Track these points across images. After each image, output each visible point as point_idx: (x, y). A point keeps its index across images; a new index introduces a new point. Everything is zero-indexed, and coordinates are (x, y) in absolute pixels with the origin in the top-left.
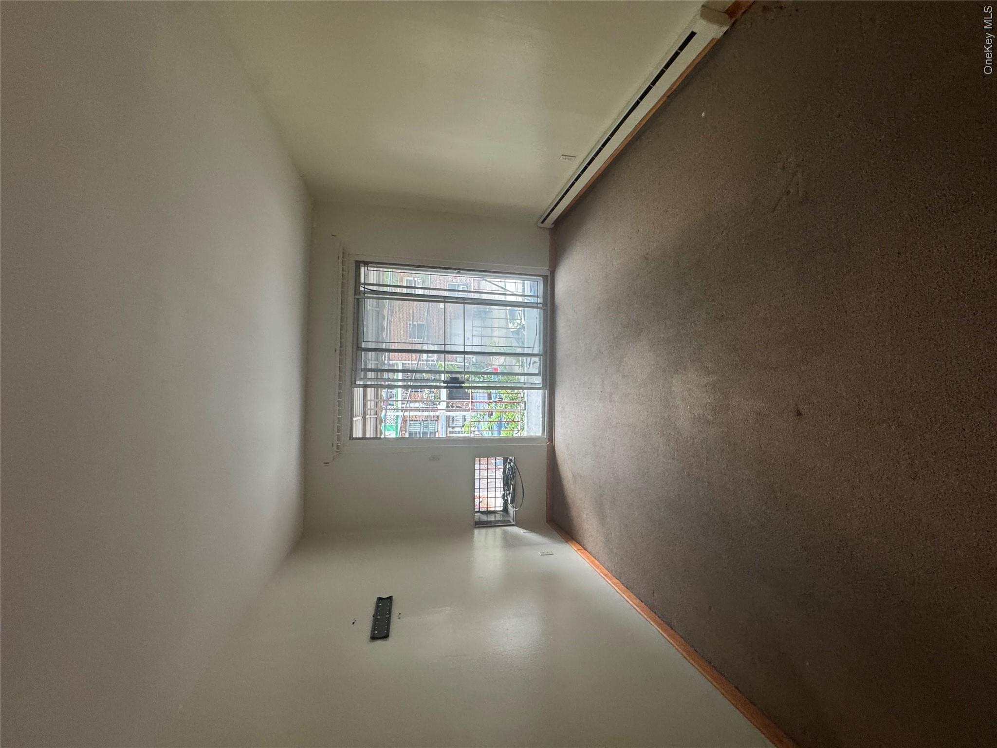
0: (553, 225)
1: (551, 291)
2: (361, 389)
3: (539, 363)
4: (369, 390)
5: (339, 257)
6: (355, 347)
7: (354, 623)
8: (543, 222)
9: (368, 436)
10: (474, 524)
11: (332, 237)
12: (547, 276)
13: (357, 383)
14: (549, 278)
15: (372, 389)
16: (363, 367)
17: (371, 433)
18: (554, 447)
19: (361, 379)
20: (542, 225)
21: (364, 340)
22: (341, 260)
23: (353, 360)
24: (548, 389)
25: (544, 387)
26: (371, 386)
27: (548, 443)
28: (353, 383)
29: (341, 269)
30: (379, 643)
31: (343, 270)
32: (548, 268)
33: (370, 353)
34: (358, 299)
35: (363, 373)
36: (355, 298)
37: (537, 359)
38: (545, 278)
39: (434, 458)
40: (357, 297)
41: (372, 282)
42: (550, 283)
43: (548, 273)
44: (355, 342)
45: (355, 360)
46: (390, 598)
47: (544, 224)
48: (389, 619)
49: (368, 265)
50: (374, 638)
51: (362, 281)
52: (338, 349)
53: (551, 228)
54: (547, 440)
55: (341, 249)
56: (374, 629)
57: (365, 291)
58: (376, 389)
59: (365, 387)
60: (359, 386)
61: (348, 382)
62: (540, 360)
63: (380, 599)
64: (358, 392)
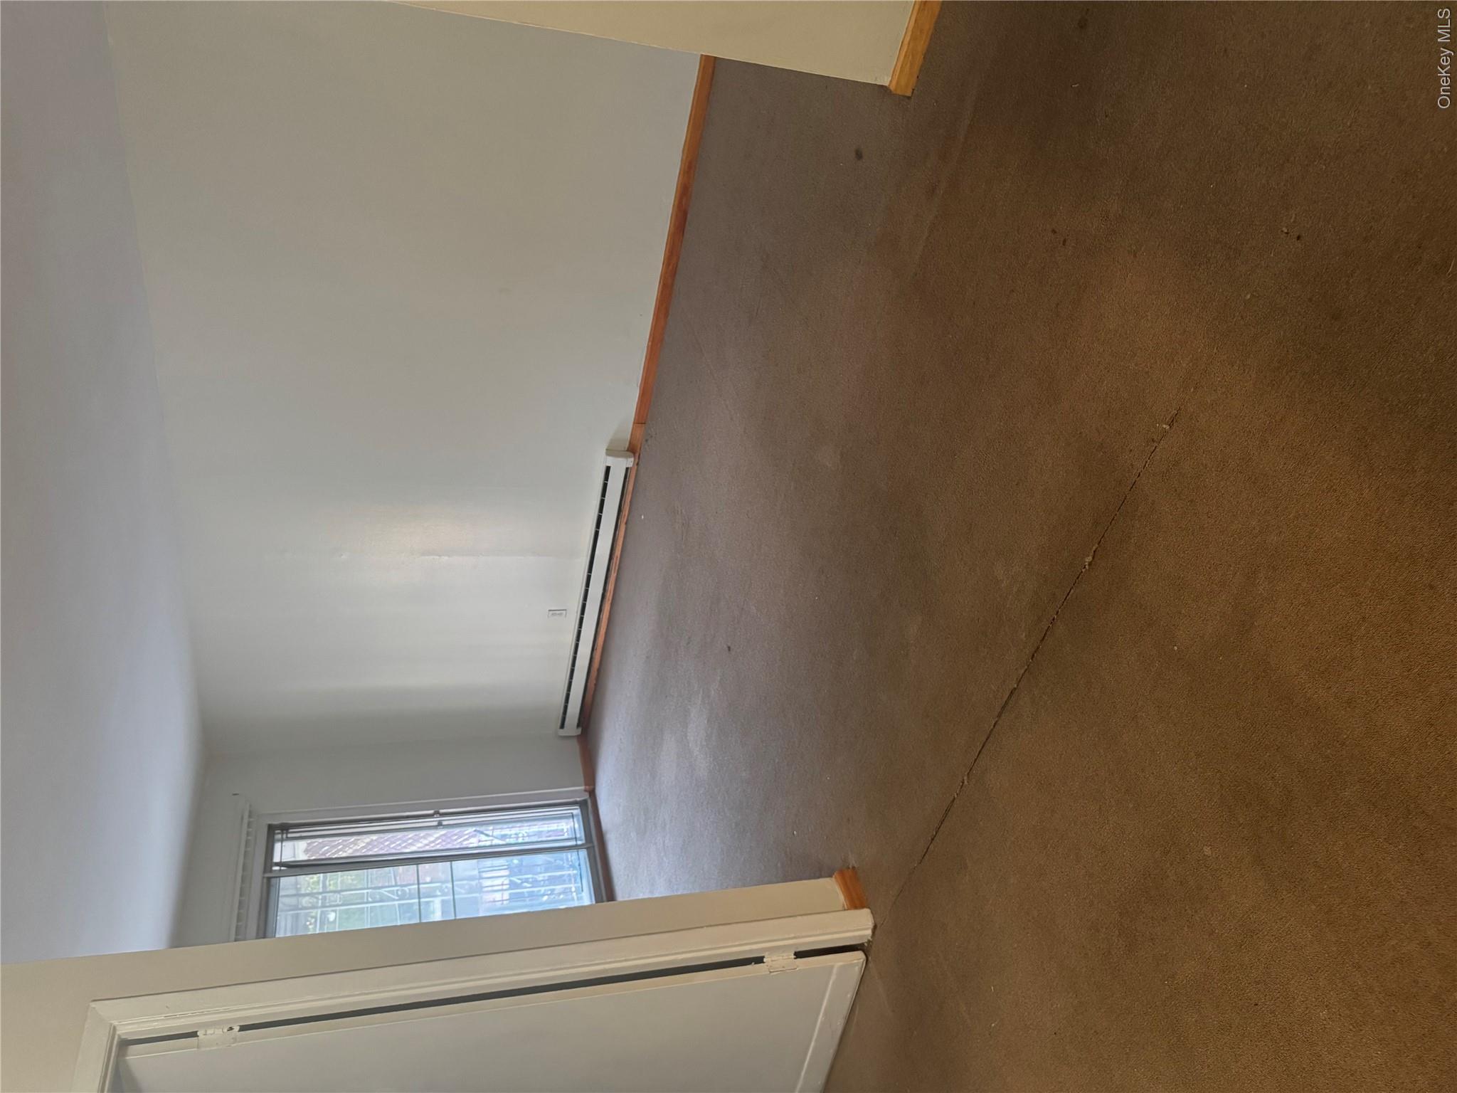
0: (580, 730)
8: (562, 726)
12: (585, 800)
14: (589, 802)
20: (562, 733)
29: (244, 832)
31: (248, 834)
32: (583, 788)
34: (269, 879)
36: (263, 877)
38: (582, 804)
40: (267, 875)
42: (589, 808)
43: (586, 796)
47: (565, 728)
49: (287, 830)
53: (578, 736)
55: (248, 810)
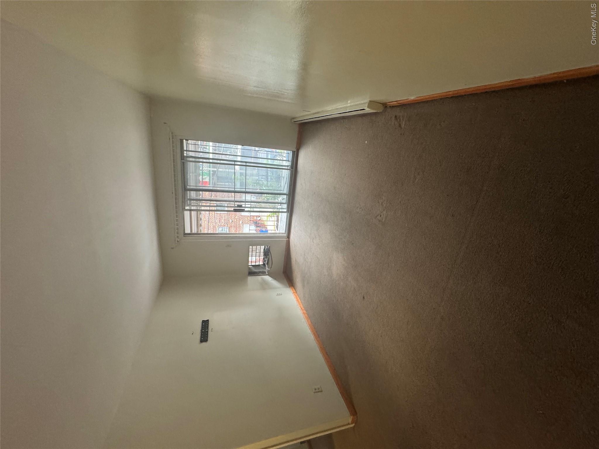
1: (296, 160)
2: (188, 212)
3: (286, 200)
4: (193, 212)
5: (169, 138)
6: (184, 189)
7: (193, 334)
9: (193, 232)
10: (248, 273)
11: (164, 124)
12: (295, 151)
13: (186, 208)
14: (296, 153)
15: (195, 212)
16: (188, 198)
17: (195, 229)
18: (289, 241)
19: (188, 205)
21: (189, 185)
22: (171, 141)
23: (182, 196)
24: (289, 212)
25: (287, 212)
26: (194, 210)
27: (287, 239)
28: (184, 208)
30: (204, 344)
31: (173, 147)
32: (295, 147)
33: (192, 192)
34: (183, 162)
35: (188, 201)
36: (181, 162)
37: (285, 197)
38: (293, 152)
39: (228, 246)
40: (183, 161)
41: (191, 150)
42: (296, 156)
44: (183, 186)
45: (184, 196)
46: (208, 320)
48: (208, 332)
49: (188, 140)
50: (202, 341)
51: (185, 149)
52: (174, 192)
53: (299, 124)
54: (287, 237)
55: (171, 134)
56: (201, 337)
57: (187, 156)
58: (197, 212)
59: (190, 210)
60: (187, 210)
61: (181, 208)
62: (287, 198)
63: (203, 321)
64: (187, 214)
